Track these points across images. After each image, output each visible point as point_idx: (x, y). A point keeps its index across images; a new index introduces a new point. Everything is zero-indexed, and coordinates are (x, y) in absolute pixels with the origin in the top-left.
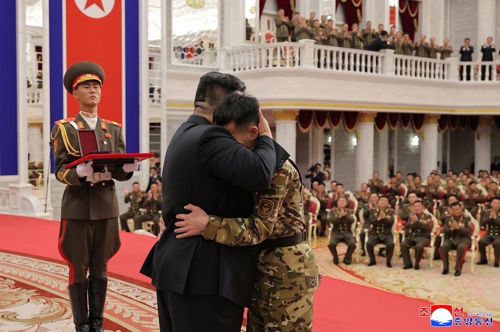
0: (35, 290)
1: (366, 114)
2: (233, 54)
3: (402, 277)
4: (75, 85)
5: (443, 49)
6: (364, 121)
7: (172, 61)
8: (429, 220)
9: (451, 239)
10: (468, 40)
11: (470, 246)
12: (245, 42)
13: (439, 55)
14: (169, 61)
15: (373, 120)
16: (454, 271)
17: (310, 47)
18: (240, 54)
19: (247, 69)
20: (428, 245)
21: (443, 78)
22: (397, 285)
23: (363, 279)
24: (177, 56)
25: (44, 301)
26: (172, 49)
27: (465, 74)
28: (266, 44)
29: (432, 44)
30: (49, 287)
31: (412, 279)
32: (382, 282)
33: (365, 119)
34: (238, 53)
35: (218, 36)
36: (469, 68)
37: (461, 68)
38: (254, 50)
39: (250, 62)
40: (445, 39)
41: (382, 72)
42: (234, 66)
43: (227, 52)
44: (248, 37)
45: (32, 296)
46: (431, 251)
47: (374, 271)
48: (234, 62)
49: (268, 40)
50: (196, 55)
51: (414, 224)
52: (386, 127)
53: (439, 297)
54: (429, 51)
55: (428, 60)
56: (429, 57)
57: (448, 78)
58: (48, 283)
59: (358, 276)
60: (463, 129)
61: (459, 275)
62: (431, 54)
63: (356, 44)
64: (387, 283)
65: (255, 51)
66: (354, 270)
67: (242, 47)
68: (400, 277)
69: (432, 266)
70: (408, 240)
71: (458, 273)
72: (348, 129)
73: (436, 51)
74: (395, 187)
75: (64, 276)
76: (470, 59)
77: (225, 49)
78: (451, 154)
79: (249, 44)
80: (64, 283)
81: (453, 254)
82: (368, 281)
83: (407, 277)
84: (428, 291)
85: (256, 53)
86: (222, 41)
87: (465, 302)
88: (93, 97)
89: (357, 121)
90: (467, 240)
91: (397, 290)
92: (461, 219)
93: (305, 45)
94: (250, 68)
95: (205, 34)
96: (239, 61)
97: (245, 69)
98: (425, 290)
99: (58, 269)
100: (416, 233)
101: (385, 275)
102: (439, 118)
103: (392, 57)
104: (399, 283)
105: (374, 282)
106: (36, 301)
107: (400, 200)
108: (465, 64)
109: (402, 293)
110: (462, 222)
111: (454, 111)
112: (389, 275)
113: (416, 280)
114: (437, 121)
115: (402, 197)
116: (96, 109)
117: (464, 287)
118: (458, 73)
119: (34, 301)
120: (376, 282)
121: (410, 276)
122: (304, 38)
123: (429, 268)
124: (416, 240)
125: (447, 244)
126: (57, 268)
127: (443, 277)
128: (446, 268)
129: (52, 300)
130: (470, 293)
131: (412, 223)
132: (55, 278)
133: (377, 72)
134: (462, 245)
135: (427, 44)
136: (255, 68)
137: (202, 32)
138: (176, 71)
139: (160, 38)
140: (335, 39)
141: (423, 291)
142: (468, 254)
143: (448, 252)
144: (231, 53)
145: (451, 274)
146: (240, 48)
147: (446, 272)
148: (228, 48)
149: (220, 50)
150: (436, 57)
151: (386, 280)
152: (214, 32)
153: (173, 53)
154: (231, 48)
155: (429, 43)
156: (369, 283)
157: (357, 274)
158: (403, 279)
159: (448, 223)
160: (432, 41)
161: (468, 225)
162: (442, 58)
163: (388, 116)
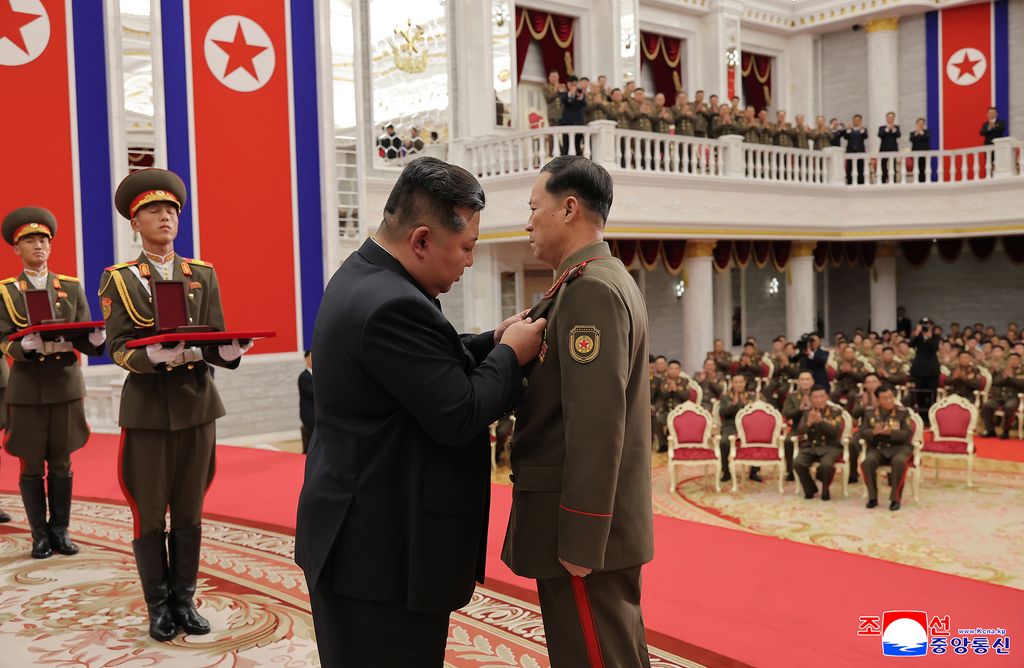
0: (205, 580)
1: (700, 243)
2: (477, 148)
3: (803, 515)
4: (134, 209)
5: (817, 133)
6: (696, 255)
7: (374, 162)
8: (838, 419)
9: (879, 448)
10: (858, 118)
11: (912, 459)
12: (495, 129)
13: (811, 143)
14: (370, 163)
15: (711, 252)
16: (889, 502)
17: (607, 132)
18: (490, 147)
19: (502, 174)
20: (840, 459)
21: (821, 181)
22: (797, 531)
23: (737, 521)
24: (382, 153)
25: (230, 602)
26: (374, 143)
27: (855, 173)
28: (529, 130)
29: (800, 126)
30: (229, 571)
31: (820, 519)
32: (772, 525)
33: (699, 252)
34: (485, 146)
35: (449, 119)
36: (861, 163)
37: (849, 164)
38: (513, 141)
39: (507, 161)
40: (817, 118)
41: (724, 172)
42: (480, 168)
43: (466, 145)
44: (499, 121)
45: (204, 592)
46: (843, 468)
47: (752, 508)
48: (480, 162)
49: (535, 124)
50: (413, 152)
51: (813, 426)
52: (731, 264)
53: (876, 549)
54: (795, 138)
55: (797, 152)
56: (796, 145)
57: (828, 180)
58: (226, 563)
59: (727, 518)
60: (852, 264)
61: (898, 509)
62: (800, 142)
63: (684, 128)
64: (779, 528)
65: (515, 143)
66: (717, 505)
67: (491, 136)
68: (799, 516)
69: (846, 494)
70: (804, 454)
71: (895, 505)
72: (669, 268)
73: (808, 137)
74: (752, 362)
75: (251, 548)
76: (862, 149)
77: (462, 140)
78: (830, 306)
79: (502, 132)
80: (256, 563)
81: (883, 472)
82: (748, 525)
83: (811, 515)
84: (854, 539)
85: (517, 146)
86: (456, 128)
87: (924, 556)
88: (164, 228)
89: (685, 255)
90: (906, 449)
91: (803, 538)
92: (893, 414)
93: (599, 129)
94: (507, 172)
95: (427, 116)
96: (488, 159)
97: (498, 173)
98: (848, 537)
99: (236, 534)
100: (817, 440)
101: (772, 512)
102: (815, 246)
103: (740, 148)
104: (800, 526)
105: (758, 527)
106: (213, 603)
107: (763, 383)
108: (855, 157)
109: (811, 543)
110: (895, 419)
111: (839, 235)
112: (778, 512)
113: (827, 521)
114: (811, 252)
115: (765, 379)
116: (170, 246)
117: (912, 529)
118: (843, 173)
119: (210, 602)
120: (762, 526)
121: (815, 514)
122: (599, 118)
123: (843, 498)
124: (819, 451)
125: (873, 456)
126: (232, 532)
127: (871, 513)
128: (873, 498)
129: (246, 598)
130: (926, 539)
131: (809, 424)
132: (237, 552)
133: (717, 173)
134: (901, 457)
135: (789, 125)
136: (516, 171)
137: (424, 114)
138: (383, 179)
139: (354, 124)
140: (647, 120)
141: (845, 539)
142: (910, 471)
143: (876, 468)
144: (473, 147)
145: (883, 506)
146: (487, 138)
147: (873, 503)
148: (468, 139)
149: (454, 142)
150: (807, 147)
151: (777, 522)
152: (442, 113)
153: (376, 150)
154: (472, 139)
155: (794, 125)
156: (750, 528)
157: (725, 513)
158: (807, 521)
159: (869, 420)
160: (799, 120)
161: (906, 425)
162: (817, 147)
163: (733, 246)
